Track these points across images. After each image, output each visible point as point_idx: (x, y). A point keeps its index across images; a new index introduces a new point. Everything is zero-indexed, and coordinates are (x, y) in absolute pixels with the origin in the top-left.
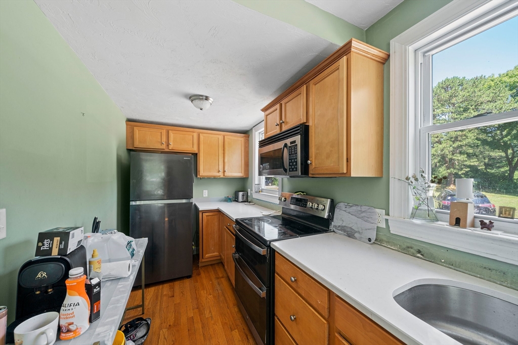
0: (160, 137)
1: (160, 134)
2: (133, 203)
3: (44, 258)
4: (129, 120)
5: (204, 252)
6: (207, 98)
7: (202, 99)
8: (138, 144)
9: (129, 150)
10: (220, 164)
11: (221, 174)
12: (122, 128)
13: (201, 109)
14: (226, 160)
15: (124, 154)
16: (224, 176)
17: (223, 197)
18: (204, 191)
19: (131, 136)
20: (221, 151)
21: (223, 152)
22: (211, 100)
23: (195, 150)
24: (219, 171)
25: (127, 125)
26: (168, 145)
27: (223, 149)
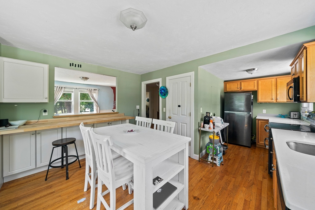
0: (237, 86)
1: (237, 84)
2: (225, 112)
3: (206, 116)
4: (225, 81)
5: (259, 140)
6: (254, 69)
7: (252, 70)
8: (228, 90)
9: (225, 93)
10: (273, 95)
11: (274, 101)
12: (222, 85)
13: (252, 74)
14: (278, 92)
15: (223, 94)
16: (276, 102)
17: (277, 114)
18: (263, 110)
19: (225, 87)
20: (274, 88)
21: (275, 88)
22: (256, 69)
23: (256, 89)
24: (272, 99)
25: (224, 83)
26: (241, 88)
27: (275, 86)
